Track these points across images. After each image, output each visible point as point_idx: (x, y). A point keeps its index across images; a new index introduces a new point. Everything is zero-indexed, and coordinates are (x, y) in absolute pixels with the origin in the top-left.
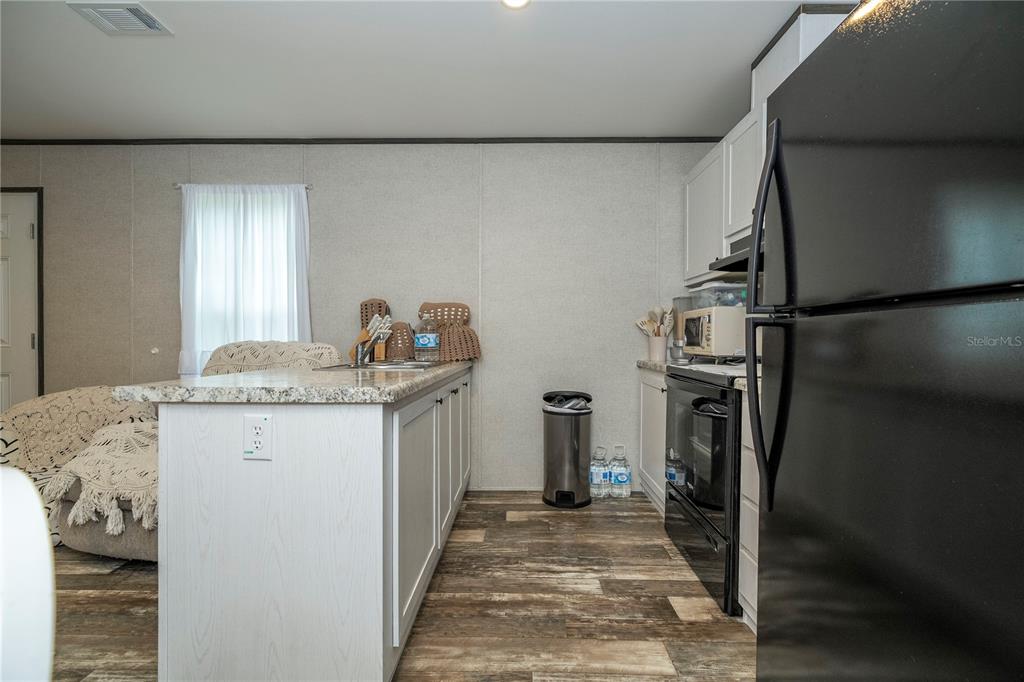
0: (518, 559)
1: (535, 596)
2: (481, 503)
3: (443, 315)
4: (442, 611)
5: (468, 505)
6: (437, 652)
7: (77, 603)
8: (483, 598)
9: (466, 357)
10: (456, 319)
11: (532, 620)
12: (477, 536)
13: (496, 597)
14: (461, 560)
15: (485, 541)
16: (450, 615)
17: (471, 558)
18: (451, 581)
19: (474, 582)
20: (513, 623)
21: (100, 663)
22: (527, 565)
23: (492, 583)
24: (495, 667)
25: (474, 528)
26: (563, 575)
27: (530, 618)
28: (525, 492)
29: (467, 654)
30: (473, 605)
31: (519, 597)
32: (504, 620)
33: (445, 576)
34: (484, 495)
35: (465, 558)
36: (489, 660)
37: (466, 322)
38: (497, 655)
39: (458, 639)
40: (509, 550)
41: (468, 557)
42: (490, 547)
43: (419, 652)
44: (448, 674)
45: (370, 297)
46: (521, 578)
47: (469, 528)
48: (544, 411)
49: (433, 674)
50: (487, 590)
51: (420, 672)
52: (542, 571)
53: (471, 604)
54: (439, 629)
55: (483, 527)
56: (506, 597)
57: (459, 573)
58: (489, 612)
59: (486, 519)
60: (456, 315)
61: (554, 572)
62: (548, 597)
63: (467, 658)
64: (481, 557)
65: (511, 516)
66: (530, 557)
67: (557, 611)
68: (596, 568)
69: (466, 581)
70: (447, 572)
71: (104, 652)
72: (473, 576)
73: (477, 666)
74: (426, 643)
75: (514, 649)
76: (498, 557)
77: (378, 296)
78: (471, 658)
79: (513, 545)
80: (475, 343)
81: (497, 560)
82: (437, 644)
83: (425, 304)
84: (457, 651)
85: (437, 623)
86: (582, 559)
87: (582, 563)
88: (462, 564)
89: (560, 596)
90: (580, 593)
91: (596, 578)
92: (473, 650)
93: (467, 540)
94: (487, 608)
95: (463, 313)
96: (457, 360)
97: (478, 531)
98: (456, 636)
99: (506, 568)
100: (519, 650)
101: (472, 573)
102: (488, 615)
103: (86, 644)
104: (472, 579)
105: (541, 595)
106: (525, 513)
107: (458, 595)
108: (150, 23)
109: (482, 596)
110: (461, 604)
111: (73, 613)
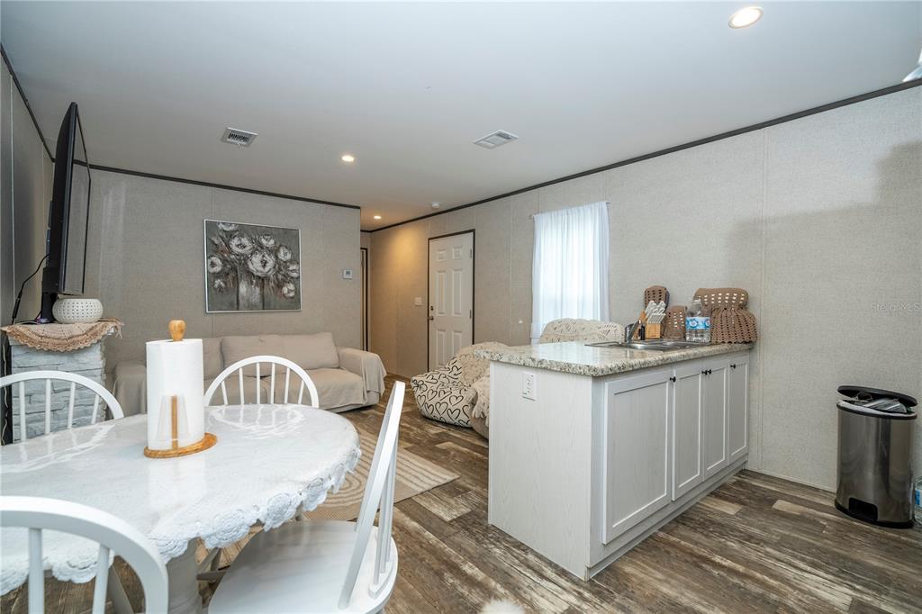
0: (760, 541)
1: (758, 575)
2: (753, 483)
3: (716, 300)
4: (664, 548)
5: (738, 481)
6: (644, 569)
7: (473, 458)
8: (704, 554)
9: (742, 340)
10: (730, 304)
11: (743, 590)
12: (731, 509)
13: (718, 559)
14: (702, 520)
15: (736, 515)
16: (668, 553)
17: (712, 523)
18: (683, 531)
19: (703, 539)
20: (721, 583)
21: (474, 488)
22: (768, 550)
23: (721, 548)
24: (684, 601)
25: (732, 502)
26: (806, 575)
27: (740, 587)
28: (817, 490)
29: (666, 581)
30: (692, 554)
31: (741, 569)
32: (714, 577)
33: (681, 526)
34: (763, 478)
35: (706, 520)
36: (682, 594)
37: (743, 306)
38: (690, 594)
39: (665, 569)
40: (757, 531)
41: (710, 521)
42: (739, 521)
43: (631, 562)
44: (645, 585)
45: (653, 285)
46: (753, 557)
47: (726, 499)
48: (839, 406)
49: (634, 579)
50: (713, 550)
51: (627, 574)
52: (782, 561)
53: (690, 554)
54: (654, 556)
55: (741, 503)
56: (728, 563)
57: (694, 529)
58: (704, 565)
59: (749, 498)
60: (730, 300)
61: (796, 567)
62: (772, 582)
63: (665, 584)
64: (723, 526)
65: (780, 505)
66: (777, 546)
67: (774, 597)
68: (858, 587)
69: (697, 536)
70: (684, 524)
71: (477, 484)
72: (706, 536)
73: (671, 592)
74: (639, 560)
75: (708, 598)
76: (741, 532)
77: (660, 283)
78: (668, 586)
79: (764, 529)
80: (751, 327)
81: (738, 534)
82: (647, 564)
83: (701, 289)
84: (660, 576)
85: (655, 552)
86: (843, 572)
87: (841, 575)
88: (701, 524)
89: (787, 588)
90: (816, 597)
91: (850, 595)
92: (673, 582)
93: (717, 508)
94: (704, 562)
95: (738, 298)
96: (730, 342)
97: (734, 505)
98: (665, 567)
99: (743, 544)
100: (713, 601)
101: (705, 533)
102: (701, 567)
103: (472, 478)
104: (703, 537)
105: (766, 578)
106: (801, 508)
107: (682, 542)
108: (507, 137)
109: (704, 552)
110: (683, 549)
111: (470, 462)
